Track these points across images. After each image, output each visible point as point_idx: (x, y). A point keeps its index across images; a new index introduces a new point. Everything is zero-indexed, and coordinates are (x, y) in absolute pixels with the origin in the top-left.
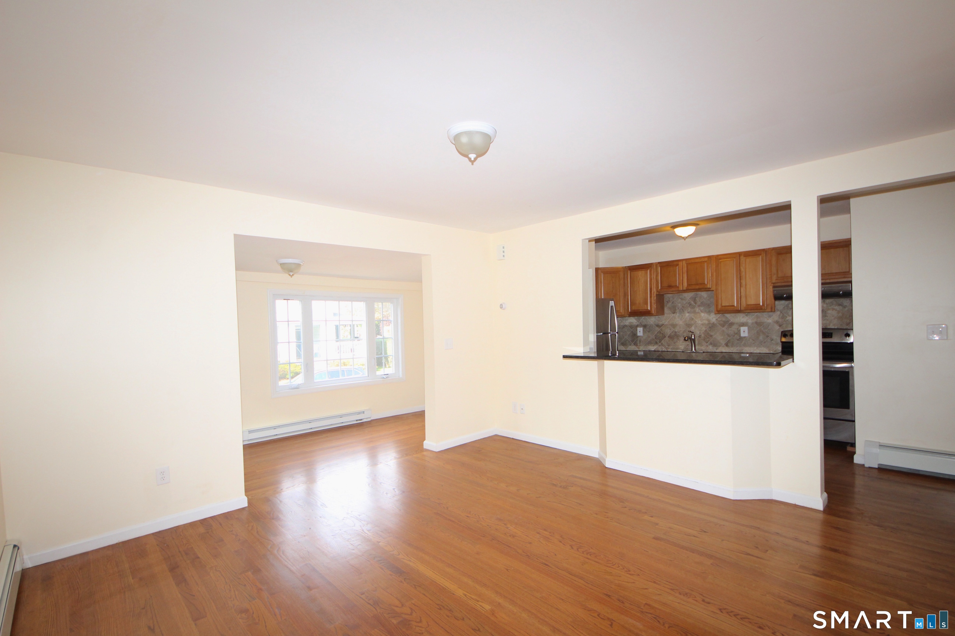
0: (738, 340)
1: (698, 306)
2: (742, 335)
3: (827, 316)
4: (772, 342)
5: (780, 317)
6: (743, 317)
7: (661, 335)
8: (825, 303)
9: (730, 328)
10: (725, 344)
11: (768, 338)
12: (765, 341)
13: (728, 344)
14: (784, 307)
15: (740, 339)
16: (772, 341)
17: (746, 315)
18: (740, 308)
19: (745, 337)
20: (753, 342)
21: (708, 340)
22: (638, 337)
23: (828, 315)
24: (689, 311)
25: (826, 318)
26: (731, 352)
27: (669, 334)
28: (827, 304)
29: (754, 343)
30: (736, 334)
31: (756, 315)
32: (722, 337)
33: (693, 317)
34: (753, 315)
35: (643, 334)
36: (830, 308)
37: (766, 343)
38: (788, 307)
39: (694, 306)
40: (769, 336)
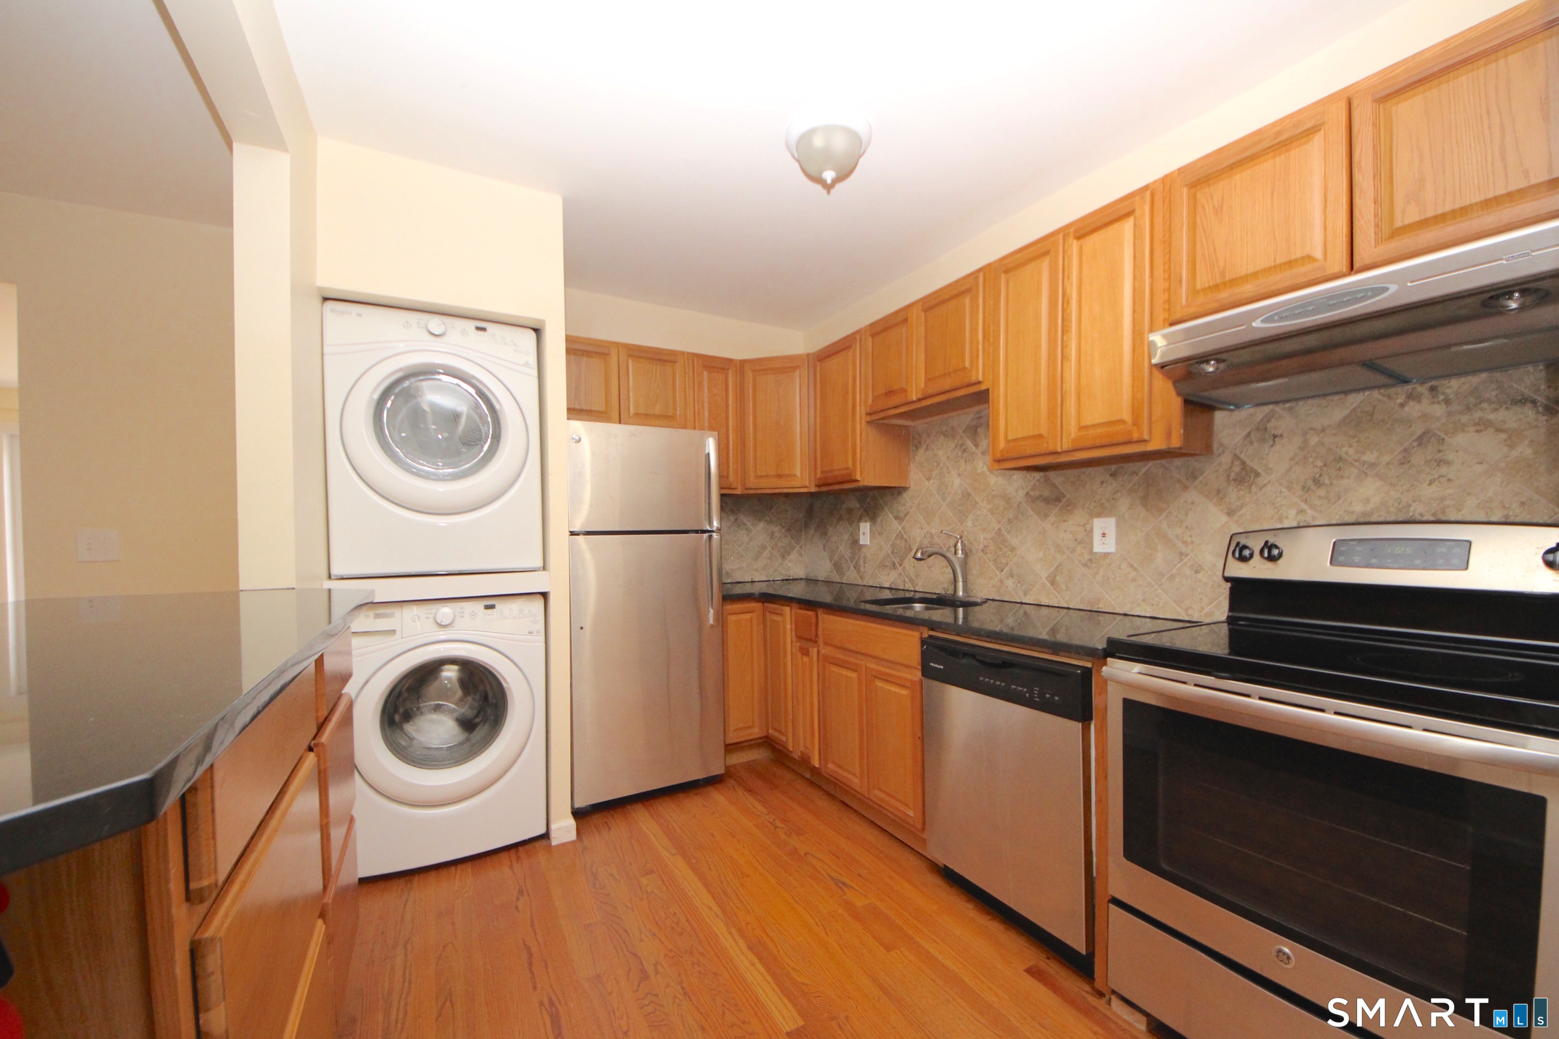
0: (1085, 565)
1: (982, 453)
2: (1099, 547)
3: (1448, 463)
4: (1200, 576)
5: (1233, 475)
6: (1102, 482)
7: (903, 544)
8: (1442, 397)
9: (1064, 521)
10: (1047, 578)
11: (1186, 560)
12: (1174, 571)
13: (1058, 578)
14: (1248, 435)
15: (1090, 560)
16: (1197, 572)
17: (1113, 475)
18: (1059, 444)
19: (1106, 555)
20: (1134, 574)
21: (1003, 560)
22: (861, 547)
23: (1451, 456)
24: (961, 469)
25: (1444, 470)
26: (1065, 606)
27: (919, 540)
28: (1447, 401)
29: (1134, 580)
30: (1080, 543)
31: (1146, 473)
32: (1041, 555)
33: (970, 490)
34: (1135, 473)
35: (871, 541)
36: (1464, 419)
37: (1177, 580)
38: (1266, 429)
39: (973, 453)
40: (1187, 555)
